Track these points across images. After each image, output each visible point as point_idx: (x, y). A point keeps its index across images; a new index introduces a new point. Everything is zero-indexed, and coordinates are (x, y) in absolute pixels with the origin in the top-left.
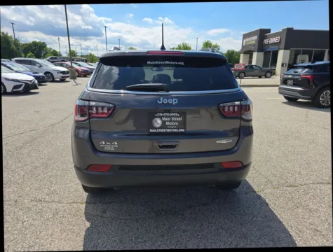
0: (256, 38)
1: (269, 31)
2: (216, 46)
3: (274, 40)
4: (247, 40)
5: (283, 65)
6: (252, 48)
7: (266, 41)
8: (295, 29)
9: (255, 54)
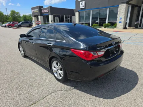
0: (38, 10)
1: (42, 7)
2: (18, 13)
3: (46, 11)
4: (34, 10)
5: (52, 21)
6: (37, 14)
7: (43, 11)
8: (53, 7)
9: (39, 17)
